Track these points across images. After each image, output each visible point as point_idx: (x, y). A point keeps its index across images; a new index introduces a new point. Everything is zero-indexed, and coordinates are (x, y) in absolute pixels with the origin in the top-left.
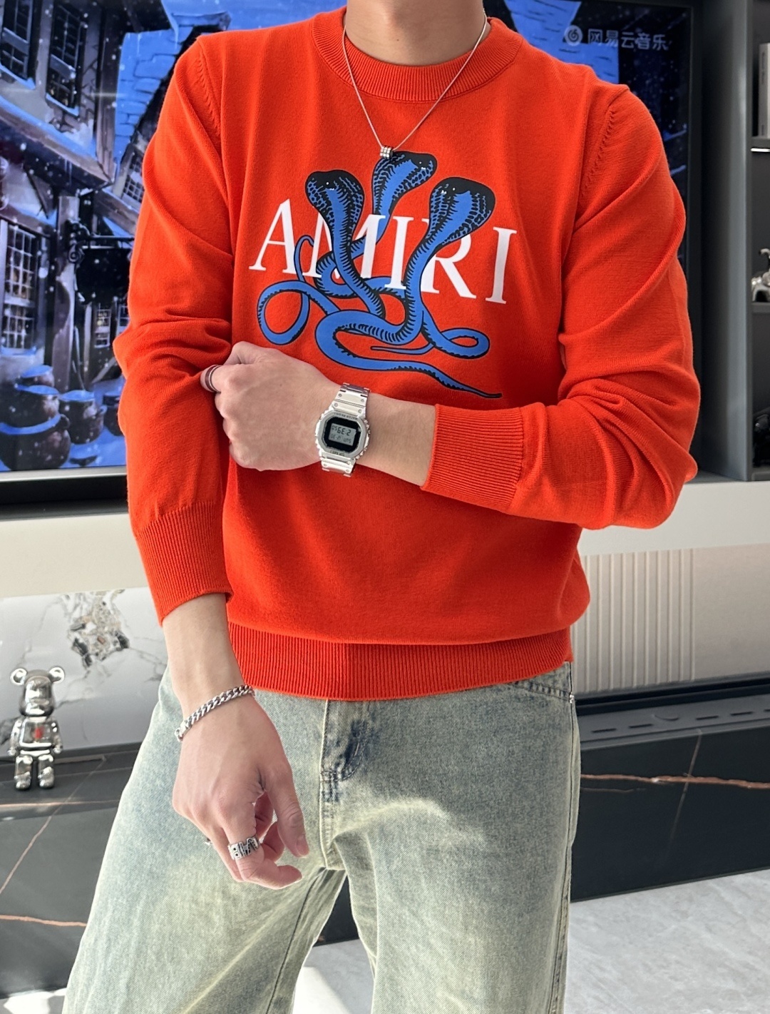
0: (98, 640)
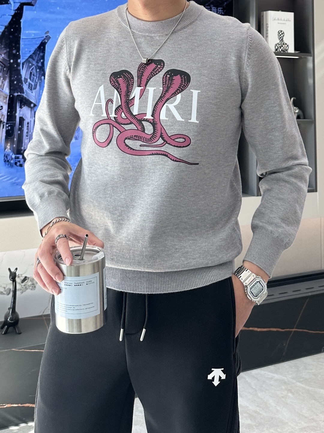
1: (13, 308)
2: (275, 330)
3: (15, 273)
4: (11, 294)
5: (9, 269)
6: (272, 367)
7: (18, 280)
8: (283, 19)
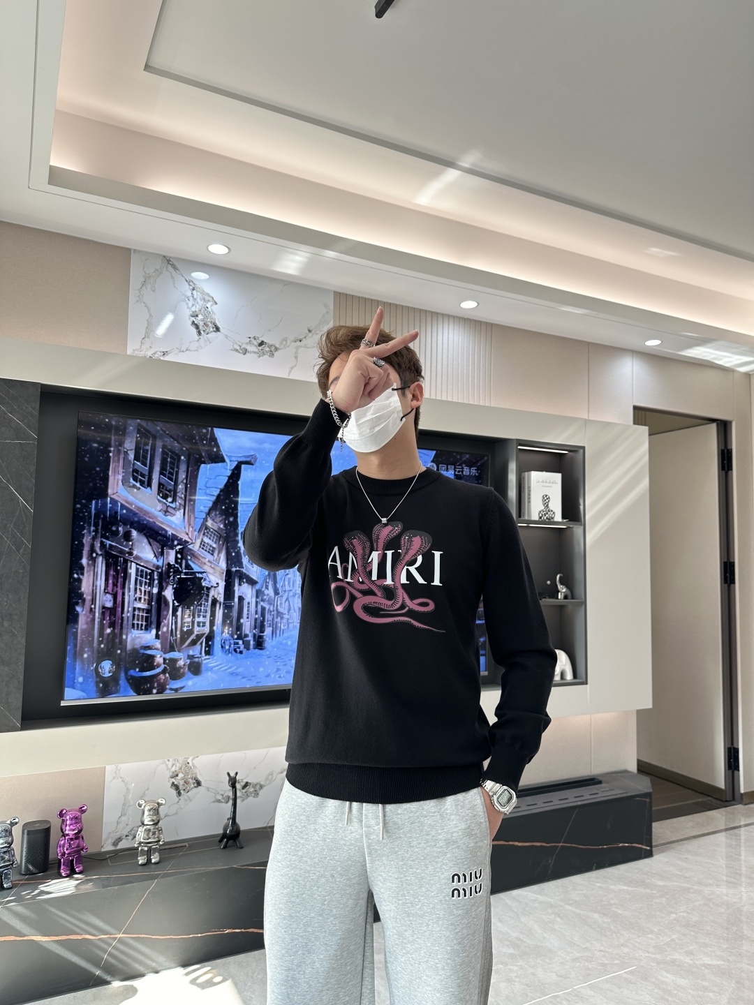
0: (185, 782)
1: (234, 818)
2: (539, 844)
3: (235, 777)
4: (231, 802)
5: (228, 774)
6: (535, 888)
7: (238, 786)
8: (548, 481)
